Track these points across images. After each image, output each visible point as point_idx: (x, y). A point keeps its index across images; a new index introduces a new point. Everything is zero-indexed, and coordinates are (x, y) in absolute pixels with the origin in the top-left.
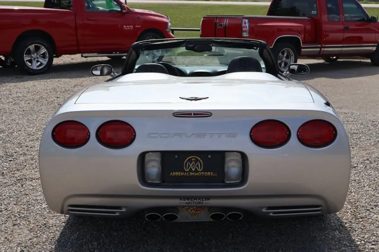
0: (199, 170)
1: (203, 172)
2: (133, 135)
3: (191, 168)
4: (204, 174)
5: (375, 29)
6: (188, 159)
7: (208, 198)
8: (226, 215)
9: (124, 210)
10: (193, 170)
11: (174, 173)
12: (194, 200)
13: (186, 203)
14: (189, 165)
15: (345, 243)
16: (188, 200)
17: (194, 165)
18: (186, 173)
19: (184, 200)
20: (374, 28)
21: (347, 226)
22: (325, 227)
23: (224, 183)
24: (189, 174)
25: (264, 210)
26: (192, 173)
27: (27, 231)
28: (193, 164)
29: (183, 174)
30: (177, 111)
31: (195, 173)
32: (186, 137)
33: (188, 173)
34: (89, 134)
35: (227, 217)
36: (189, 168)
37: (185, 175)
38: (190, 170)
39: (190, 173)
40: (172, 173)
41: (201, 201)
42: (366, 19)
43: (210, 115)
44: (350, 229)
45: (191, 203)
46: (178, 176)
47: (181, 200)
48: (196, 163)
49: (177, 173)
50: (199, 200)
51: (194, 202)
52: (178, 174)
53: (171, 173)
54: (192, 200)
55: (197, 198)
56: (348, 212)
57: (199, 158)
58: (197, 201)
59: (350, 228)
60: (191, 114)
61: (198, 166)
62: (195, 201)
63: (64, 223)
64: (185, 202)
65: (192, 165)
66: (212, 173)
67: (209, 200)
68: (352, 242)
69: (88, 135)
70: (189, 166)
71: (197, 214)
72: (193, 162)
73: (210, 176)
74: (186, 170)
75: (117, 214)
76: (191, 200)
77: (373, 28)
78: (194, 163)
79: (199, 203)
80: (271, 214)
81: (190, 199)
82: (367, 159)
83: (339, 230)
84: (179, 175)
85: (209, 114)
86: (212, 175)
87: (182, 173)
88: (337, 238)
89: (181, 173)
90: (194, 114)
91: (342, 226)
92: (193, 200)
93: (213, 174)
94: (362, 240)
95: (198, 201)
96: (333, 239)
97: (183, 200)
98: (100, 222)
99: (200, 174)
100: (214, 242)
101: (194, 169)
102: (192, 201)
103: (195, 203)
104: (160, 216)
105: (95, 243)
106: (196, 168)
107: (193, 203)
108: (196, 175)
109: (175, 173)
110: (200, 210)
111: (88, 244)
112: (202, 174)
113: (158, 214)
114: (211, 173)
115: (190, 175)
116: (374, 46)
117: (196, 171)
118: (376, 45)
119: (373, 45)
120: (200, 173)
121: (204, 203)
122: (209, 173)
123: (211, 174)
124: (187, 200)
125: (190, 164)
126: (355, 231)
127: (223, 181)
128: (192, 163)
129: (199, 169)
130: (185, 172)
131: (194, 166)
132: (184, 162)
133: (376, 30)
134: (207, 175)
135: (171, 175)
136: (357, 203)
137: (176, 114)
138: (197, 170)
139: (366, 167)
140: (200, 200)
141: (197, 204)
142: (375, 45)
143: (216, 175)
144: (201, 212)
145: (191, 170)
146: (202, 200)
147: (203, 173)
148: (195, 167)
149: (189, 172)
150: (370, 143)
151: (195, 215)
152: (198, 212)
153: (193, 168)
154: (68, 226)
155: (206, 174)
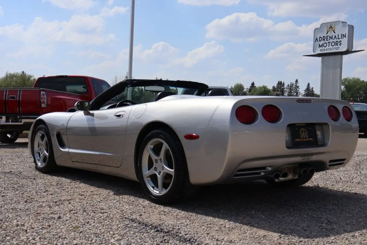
1: (308, 138)
6: (301, 130)
7: (312, 155)
9: (270, 169)
24: (302, 140)
25: (328, 163)
28: (304, 133)
35: (309, 172)
40: (296, 140)
45: (305, 159)
60: (304, 101)
62: (307, 157)
70: (302, 135)
74: (301, 138)
75: (263, 174)
79: (308, 159)
80: (328, 166)
89: (299, 140)
108: (306, 140)
113: (280, 173)
137: (298, 101)
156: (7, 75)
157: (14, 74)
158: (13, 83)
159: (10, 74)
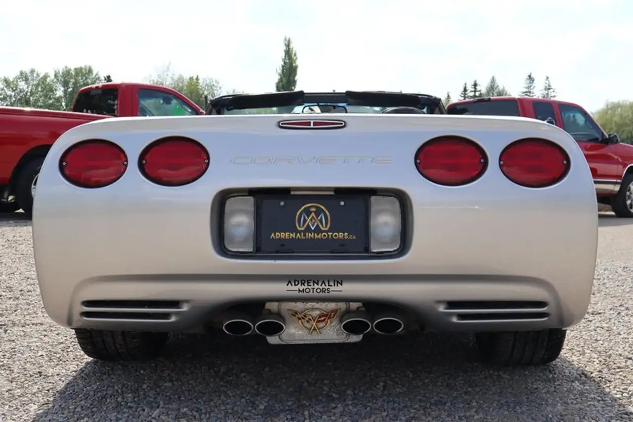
0: (323, 229)
1: (330, 232)
2: (205, 163)
3: (308, 225)
4: (332, 235)
5: (616, 157)
6: (303, 208)
7: (339, 280)
8: (372, 324)
9: (185, 308)
10: (313, 229)
11: (277, 234)
12: (314, 285)
13: (299, 290)
14: (304, 218)
15: (592, 396)
16: (303, 284)
17: (314, 219)
18: (298, 234)
19: (295, 285)
20: (616, 155)
21: (594, 376)
22: (553, 377)
23: (368, 253)
24: (305, 235)
25: (442, 309)
26: (310, 234)
27: (5, 381)
28: (313, 217)
29: (294, 236)
30: (283, 119)
31: (316, 234)
32: (300, 162)
33: (302, 234)
34: (125, 163)
35: (374, 328)
36: (305, 226)
37: (297, 237)
38: (306, 228)
39: (307, 234)
40: (275, 235)
41: (327, 287)
42: (600, 139)
43: (344, 124)
44: (601, 379)
45: (307, 290)
46: (285, 240)
47: (290, 284)
48: (317, 217)
49: (282, 235)
50: (323, 285)
51: (313, 289)
52: (285, 236)
53: (273, 235)
54: (311, 286)
55: (318, 281)
56: (594, 361)
57: (323, 208)
58: (319, 287)
59: (599, 377)
60: (309, 124)
61: (321, 221)
62: (316, 286)
63: (75, 372)
64: (296, 288)
65: (311, 220)
66: (346, 234)
67: (341, 284)
68: (605, 395)
69: (124, 165)
70: (305, 221)
71: (319, 329)
72: (313, 214)
73: (344, 239)
74: (299, 229)
75: (173, 319)
76: (308, 285)
77: (613, 155)
78: (315, 217)
79: (323, 291)
80: (455, 320)
81: (306, 283)
82: (620, 306)
83: (578, 380)
84: (287, 237)
85: (342, 124)
86: (346, 237)
87: (293, 234)
88: (577, 390)
89: (290, 235)
90: (315, 124)
91: (586, 376)
92: (312, 284)
93: (348, 236)
94: (623, 393)
95: (321, 288)
96: (570, 391)
97: (293, 284)
98: (142, 372)
99: (324, 236)
100: (349, 392)
101: (314, 227)
102: (309, 287)
103: (315, 290)
104: (251, 326)
105: (130, 395)
106: (318, 225)
107: (311, 290)
108: (318, 237)
109: (279, 234)
110: (324, 320)
111: (116, 397)
112: (328, 235)
113: (248, 323)
114: (344, 234)
115: (307, 237)
116: (616, 183)
117: (318, 230)
118: (620, 181)
119: (615, 181)
120: (326, 234)
121: (332, 291)
122: (340, 234)
123: (344, 236)
124: (300, 284)
125: (307, 218)
126: (609, 381)
127: (367, 249)
128: (309, 216)
129: (323, 227)
130: (297, 231)
131: (314, 221)
132: (296, 214)
133: (619, 158)
134: (338, 238)
135: (271, 237)
136: (608, 352)
137: (282, 124)
138: (320, 229)
139: (619, 313)
140: (325, 285)
141: (320, 292)
142: (618, 181)
143: (354, 237)
144: (326, 325)
145: (308, 229)
146: (329, 285)
147: (330, 234)
148: (316, 223)
149: (305, 232)
150: (623, 290)
151: (315, 329)
152: (321, 325)
153: (313, 225)
154: (82, 375)
155: (336, 236)
156: (607, 106)
157: (619, 103)
158: (616, 119)
159: (613, 103)
